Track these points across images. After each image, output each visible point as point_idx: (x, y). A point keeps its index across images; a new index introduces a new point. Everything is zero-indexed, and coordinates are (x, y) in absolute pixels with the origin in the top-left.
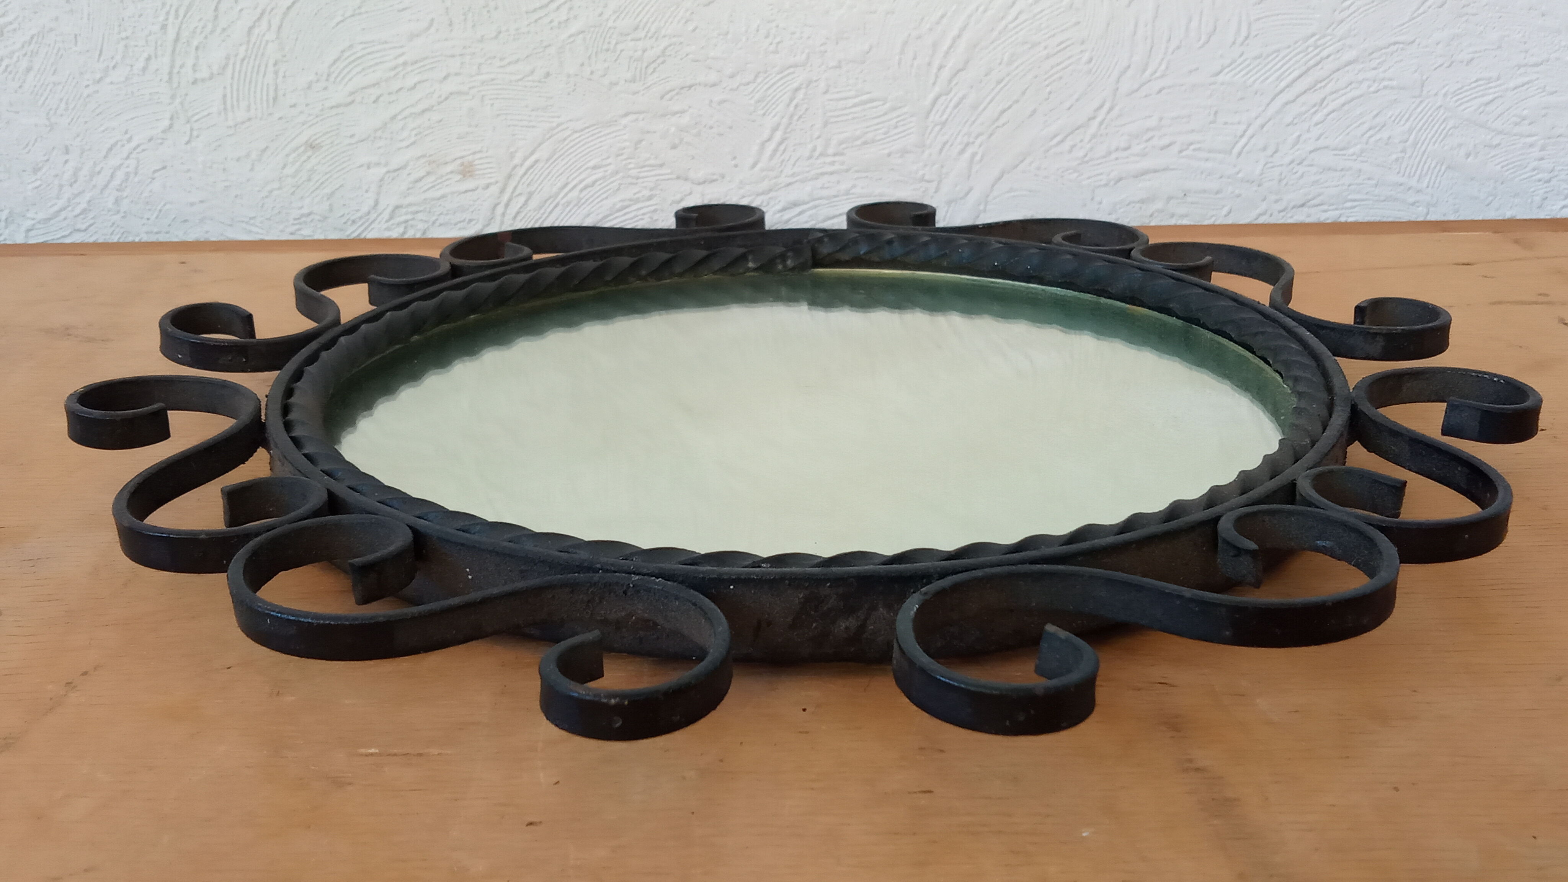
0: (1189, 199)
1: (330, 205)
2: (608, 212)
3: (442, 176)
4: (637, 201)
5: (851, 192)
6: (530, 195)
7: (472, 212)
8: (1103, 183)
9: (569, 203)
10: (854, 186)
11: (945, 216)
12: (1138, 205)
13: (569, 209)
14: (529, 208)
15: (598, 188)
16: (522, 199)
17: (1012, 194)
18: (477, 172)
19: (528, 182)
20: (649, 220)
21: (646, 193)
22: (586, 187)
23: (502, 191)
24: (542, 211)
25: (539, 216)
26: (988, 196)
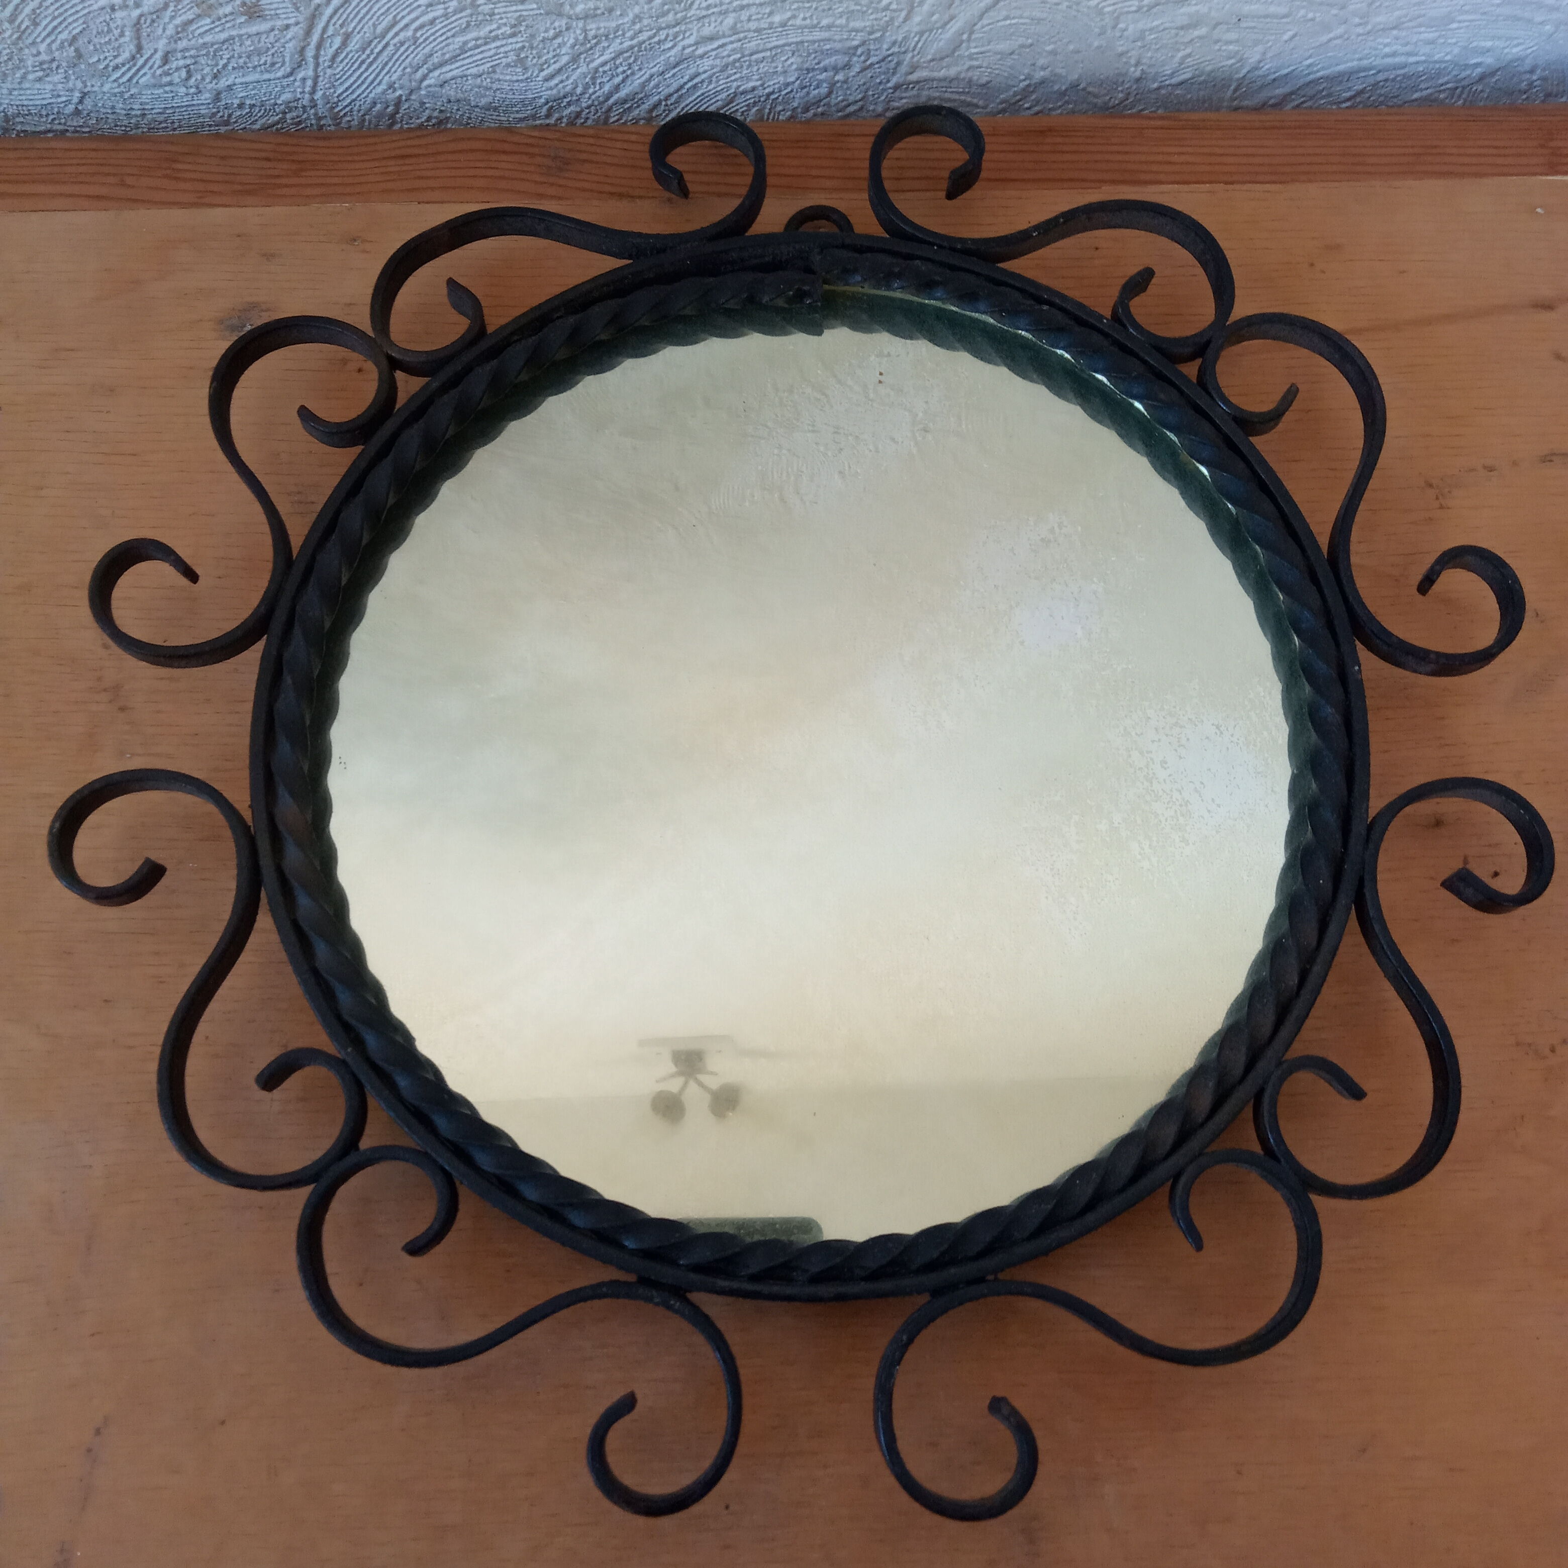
0: (1243, 24)
1: (77, 50)
2: (458, 52)
3: (219, 19)
4: (496, 38)
5: (790, 23)
6: (347, 37)
7: (273, 55)
8: (1134, 8)
9: (402, 44)
10: (794, 17)
11: (916, 46)
12: (1173, 31)
13: (402, 49)
14: (348, 49)
15: (440, 26)
16: (338, 41)
17: (1008, 22)
18: (267, 13)
19: (340, 22)
20: (514, 58)
21: (508, 30)
22: (422, 27)
23: (308, 33)
24: (368, 52)
25: (364, 56)
26: (975, 25)
